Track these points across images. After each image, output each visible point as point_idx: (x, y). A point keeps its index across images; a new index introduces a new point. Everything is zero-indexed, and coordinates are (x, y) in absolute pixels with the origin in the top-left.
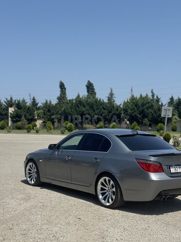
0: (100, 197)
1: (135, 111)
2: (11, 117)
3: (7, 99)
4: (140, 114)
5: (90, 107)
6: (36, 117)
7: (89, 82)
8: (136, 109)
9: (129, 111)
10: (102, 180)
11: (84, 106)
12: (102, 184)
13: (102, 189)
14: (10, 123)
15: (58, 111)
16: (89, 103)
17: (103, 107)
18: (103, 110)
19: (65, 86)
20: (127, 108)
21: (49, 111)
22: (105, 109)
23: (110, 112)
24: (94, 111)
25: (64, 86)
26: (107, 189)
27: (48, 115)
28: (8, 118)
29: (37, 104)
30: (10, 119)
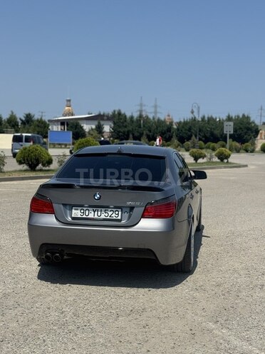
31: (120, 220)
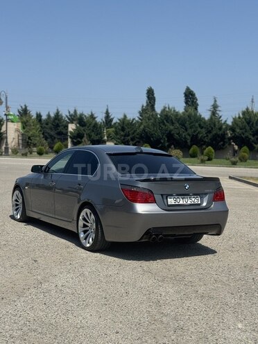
0: (82, 235)
1: (246, 131)
2: (71, 138)
3: (69, 112)
4: (254, 136)
5: (180, 124)
6: (106, 138)
7: (188, 89)
8: (248, 128)
9: (238, 130)
10: (83, 213)
11: (173, 124)
12: (84, 219)
13: (85, 226)
14: (70, 145)
15: (135, 129)
16: (180, 119)
17: (200, 125)
18: (199, 129)
19: (155, 95)
20: (235, 126)
21: (123, 129)
22: (202, 128)
23: (210, 132)
24: (186, 130)
25: (153, 95)
26: (89, 225)
27: (122, 136)
28: (67, 139)
29: (111, 120)
30: (69, 140)
31: (199, 205)
